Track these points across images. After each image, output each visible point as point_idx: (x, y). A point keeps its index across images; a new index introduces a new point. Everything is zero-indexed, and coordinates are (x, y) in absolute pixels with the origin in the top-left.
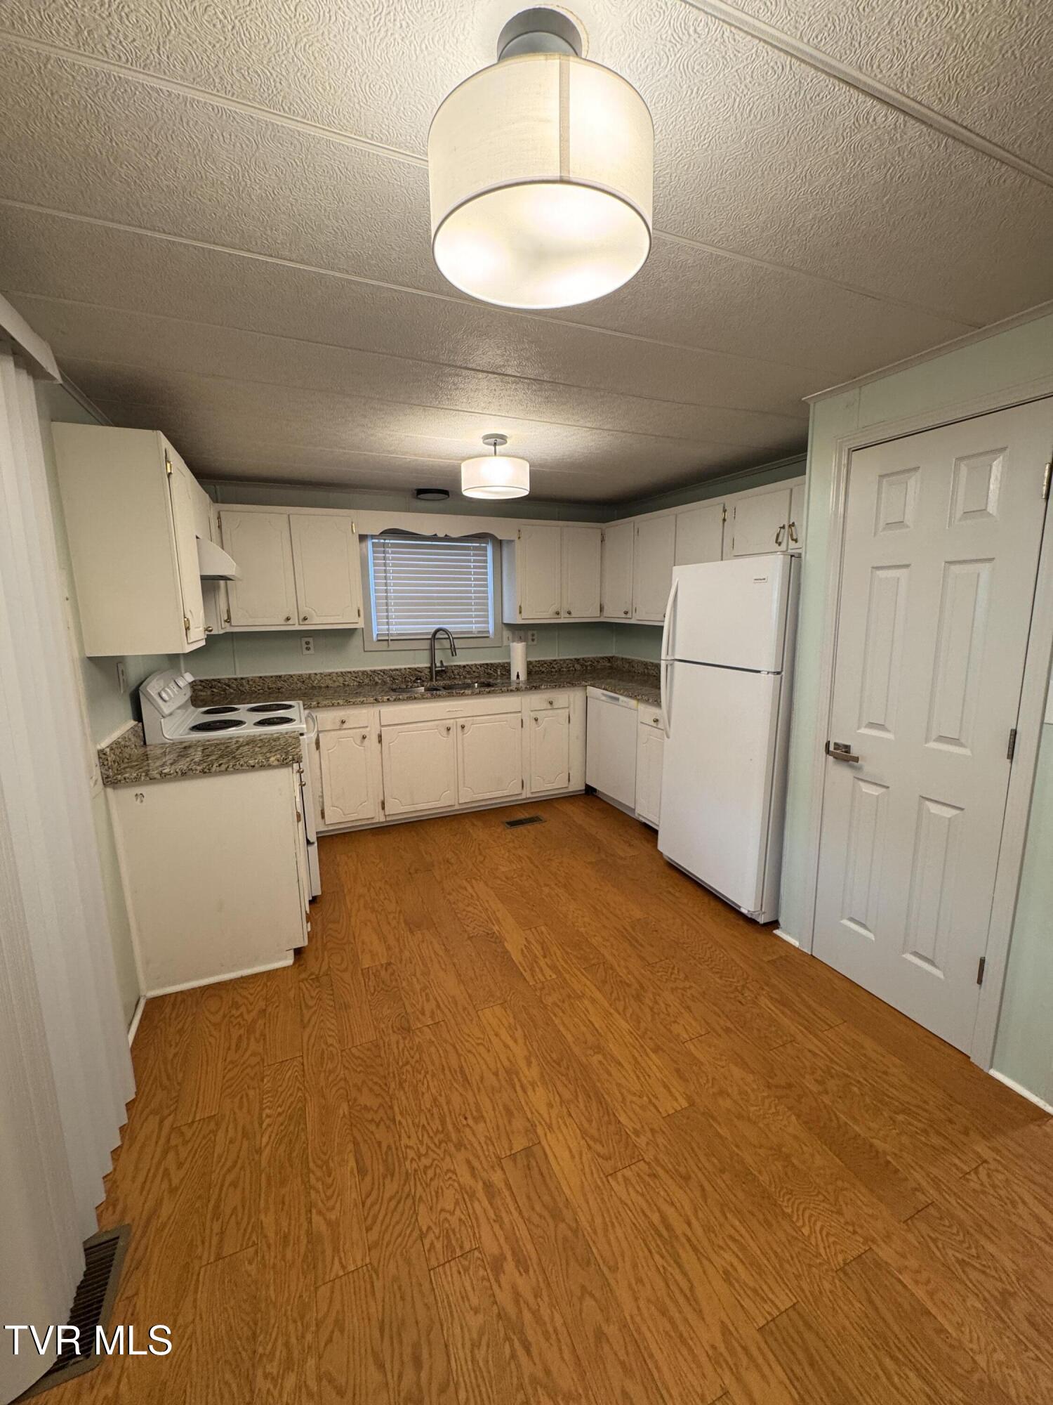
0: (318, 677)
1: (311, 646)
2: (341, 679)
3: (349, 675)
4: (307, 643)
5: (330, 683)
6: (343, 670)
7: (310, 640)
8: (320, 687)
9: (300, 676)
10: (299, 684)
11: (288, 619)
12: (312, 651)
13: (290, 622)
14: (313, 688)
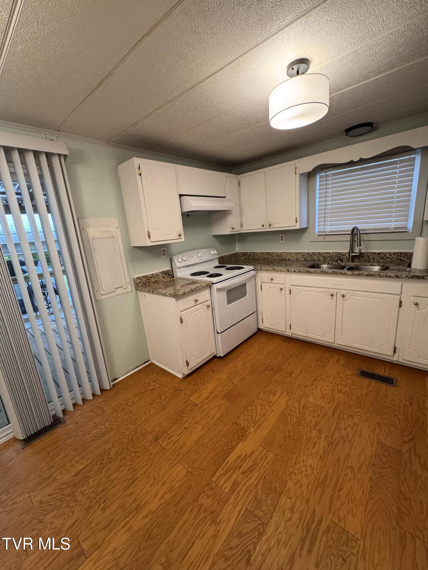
0: (285, 254)
1: (283, 238)
2: (296, 256)
3: (300, 254)
4: (282, 237)
5: (290, 258)
6: (297, 251)
7: (283, 235)
8: (285, 260)
9: (277, 253)
10: (276, 257)
11: (263, 226)
12: (284, 241)
13: (264, 227)
14: (282, 260)
